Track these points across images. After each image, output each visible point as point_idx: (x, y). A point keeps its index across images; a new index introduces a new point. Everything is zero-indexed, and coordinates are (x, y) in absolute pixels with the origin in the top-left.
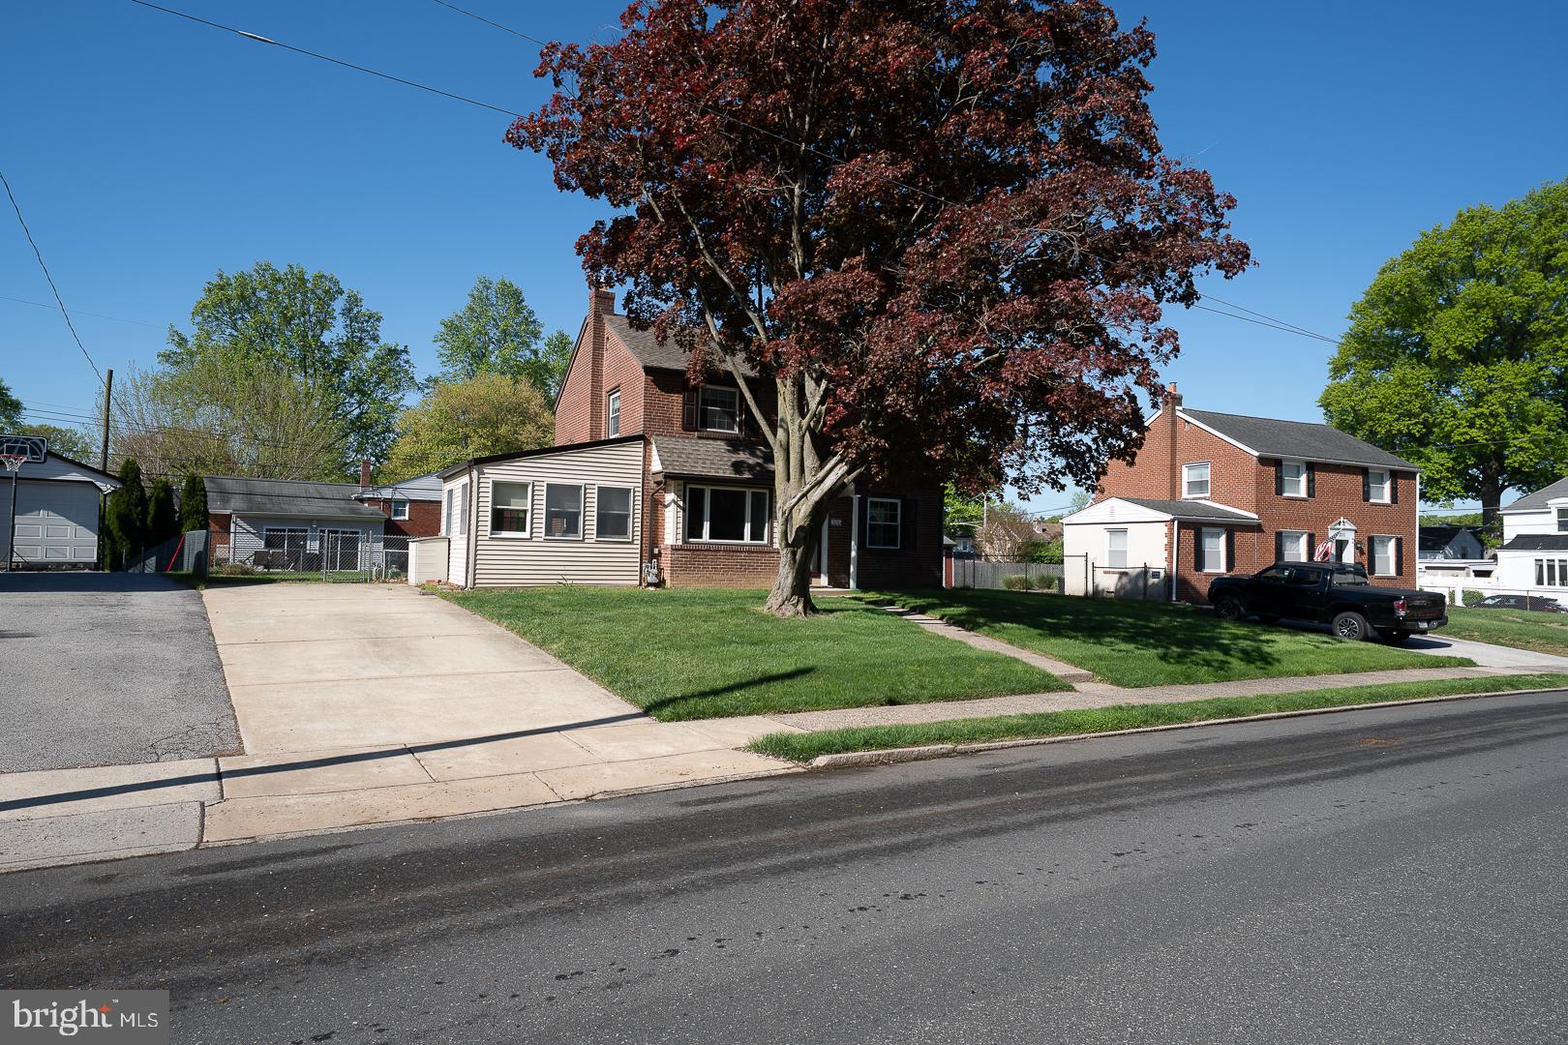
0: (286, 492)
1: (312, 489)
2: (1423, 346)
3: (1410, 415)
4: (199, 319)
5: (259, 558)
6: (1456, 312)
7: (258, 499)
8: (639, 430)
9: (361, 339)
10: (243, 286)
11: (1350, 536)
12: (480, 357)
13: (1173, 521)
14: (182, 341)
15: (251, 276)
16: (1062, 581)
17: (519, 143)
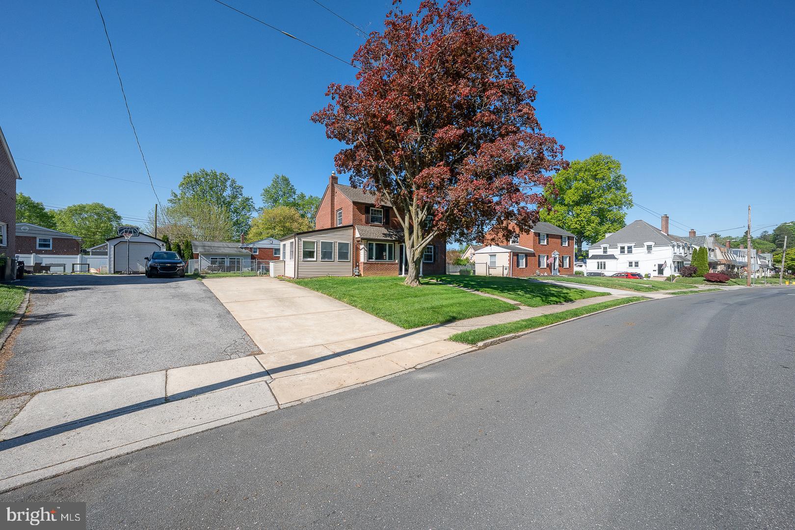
0: (216, 245)
1: (225, 244)
2: (563, 199)
3: (559, 220)
4: (181, 188)
5: (209, 268)
6: (572, 190)
7: (207, 248)
8: (351, 223)
9: (236, 195)
10: (196, 177)
11: (557, 256)
12: (276, 201)
13: (511, 252)
14: (176, 196)
15: (198, 173)
16: (474, 271)
17: (314, 120)
